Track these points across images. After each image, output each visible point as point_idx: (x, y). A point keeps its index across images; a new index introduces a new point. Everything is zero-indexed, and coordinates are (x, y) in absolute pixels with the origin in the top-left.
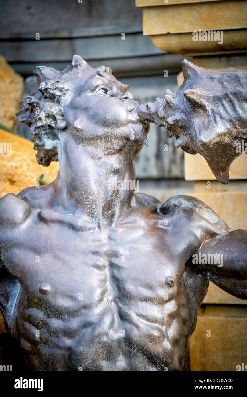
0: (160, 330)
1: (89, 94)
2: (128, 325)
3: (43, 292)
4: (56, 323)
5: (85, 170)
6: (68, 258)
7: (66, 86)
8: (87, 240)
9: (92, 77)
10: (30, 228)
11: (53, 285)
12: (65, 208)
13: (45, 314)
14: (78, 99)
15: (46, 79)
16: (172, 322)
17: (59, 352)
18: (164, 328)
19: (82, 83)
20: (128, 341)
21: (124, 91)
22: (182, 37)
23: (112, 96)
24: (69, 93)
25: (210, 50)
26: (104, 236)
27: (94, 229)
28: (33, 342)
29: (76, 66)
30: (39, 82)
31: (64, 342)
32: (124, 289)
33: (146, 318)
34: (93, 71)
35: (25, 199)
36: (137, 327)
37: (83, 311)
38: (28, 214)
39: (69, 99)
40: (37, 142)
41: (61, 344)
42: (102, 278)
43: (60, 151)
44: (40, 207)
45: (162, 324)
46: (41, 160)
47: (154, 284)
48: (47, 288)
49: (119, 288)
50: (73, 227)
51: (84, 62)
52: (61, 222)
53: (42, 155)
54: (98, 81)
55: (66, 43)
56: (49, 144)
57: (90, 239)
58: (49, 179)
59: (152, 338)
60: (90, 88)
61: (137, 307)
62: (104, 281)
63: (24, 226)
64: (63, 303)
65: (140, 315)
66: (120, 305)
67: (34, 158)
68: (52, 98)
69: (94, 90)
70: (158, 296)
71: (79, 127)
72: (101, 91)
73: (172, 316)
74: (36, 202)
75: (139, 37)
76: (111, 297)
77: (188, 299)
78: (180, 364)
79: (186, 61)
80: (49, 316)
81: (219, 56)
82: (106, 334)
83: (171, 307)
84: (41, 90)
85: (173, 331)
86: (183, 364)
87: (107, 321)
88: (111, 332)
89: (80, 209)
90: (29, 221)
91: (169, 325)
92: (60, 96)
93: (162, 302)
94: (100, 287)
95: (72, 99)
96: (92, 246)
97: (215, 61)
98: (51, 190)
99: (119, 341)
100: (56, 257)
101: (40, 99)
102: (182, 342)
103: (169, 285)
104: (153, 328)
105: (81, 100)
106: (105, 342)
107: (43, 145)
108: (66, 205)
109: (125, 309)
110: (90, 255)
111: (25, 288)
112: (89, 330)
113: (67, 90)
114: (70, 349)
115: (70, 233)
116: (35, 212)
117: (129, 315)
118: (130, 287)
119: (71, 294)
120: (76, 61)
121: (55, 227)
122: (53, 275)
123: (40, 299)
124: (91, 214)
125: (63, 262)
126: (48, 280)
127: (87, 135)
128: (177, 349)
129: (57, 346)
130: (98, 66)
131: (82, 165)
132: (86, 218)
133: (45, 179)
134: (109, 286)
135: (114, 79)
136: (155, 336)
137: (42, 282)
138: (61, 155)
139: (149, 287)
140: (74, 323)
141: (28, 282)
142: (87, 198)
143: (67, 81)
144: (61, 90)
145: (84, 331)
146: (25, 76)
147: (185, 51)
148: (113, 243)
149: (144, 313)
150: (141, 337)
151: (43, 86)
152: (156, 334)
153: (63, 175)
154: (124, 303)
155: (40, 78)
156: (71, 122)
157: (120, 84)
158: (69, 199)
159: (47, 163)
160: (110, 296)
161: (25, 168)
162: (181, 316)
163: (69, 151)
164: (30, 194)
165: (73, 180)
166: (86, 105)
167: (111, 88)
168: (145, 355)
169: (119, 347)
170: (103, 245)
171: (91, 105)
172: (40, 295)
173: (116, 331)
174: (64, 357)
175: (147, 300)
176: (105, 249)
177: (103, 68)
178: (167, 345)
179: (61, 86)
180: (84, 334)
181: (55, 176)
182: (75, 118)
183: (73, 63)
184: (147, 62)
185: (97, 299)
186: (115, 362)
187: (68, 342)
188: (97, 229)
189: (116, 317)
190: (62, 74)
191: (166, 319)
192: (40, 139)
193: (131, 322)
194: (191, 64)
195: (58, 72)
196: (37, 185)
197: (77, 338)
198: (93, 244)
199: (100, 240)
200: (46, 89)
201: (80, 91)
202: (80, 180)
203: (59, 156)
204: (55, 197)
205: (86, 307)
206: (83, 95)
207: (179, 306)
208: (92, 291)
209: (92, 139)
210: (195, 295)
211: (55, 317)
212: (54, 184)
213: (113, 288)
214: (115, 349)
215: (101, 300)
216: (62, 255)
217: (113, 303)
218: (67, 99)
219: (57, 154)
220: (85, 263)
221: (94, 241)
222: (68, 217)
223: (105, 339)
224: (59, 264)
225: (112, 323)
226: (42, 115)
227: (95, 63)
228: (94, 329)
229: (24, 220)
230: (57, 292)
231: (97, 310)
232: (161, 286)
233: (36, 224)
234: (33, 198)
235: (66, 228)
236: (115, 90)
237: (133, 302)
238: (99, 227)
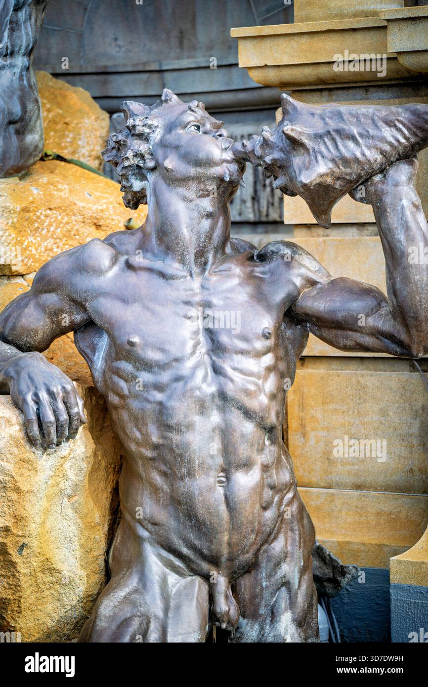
0: (256, 385)
1: (180, 131)
2: (222, 379)
3: (132, 344)
4: (145, 377)
5: (176, 214)
6: (158, 308)
7: (155, 123)
8: (178, 290)
9: (184, 112)
10: (117, 276)
11: (142, 337)
12: (154, 254)
13: (134, 366)
14: (168, 136)
15: (133, 115)
16: (269, 376)
17: (149, 407)
18: (260, 382)
19: (173, 119)
20: (222, 395)
21: (218, 128)
22: (280, 69)
23: (205, 133)
24: (158, 130)
25: (310, 84)
26: (196, 284)
27: (186, 277)
28: (122, 397)
29: (166, 101)
30: (126, 118)
31: (153, 396)
32: (218, 342)
33: (241, 371)
34: (185, 106)
35: (111, 245)
36: (232, 380)
37: (174, 364)
38: (114, 261)
39: (159, 137)
40: (124, 183)
41: (151, 398)
42: (195, 329)
43: (148, 192)
44: (127, 253)
45: (259, 378)
46: (129, 203)
47: (251, 336)
48: (136, 339)
49: (212, 340)
50: (163, 275)
51: (175, 97)
52: (150, 270)
53: (130, 197)
54: (190, 117)
55: (156, 76)
56: (137, 185)
57: (181, 288)
58: (137, 223)
59: (247, 393)
60: (181, 125)
61: (232, 360)
62: (196, 333)
63: (111, 274)
64: (153, 355)
65: (235, 369)
66: (214, 358)
67: (121, 201)
68: (141, 136)
69: (185, 127)
70: (254, 348)
71: (170, 167)
72: (193, 128)
73: (269, 369)
74: (124, 248)
75: (234, 70)
76: (204, 350)
77: (286, 352)
78: (277, 418)
79: (284, 95)
80: (138, 370)
81: (321, 90)
82: (199, 388)
83: (268, 359)
84: (128, 127)
85: (270, 384)
86: (280, 419)
87: (200, 374)
88: (204, 387)
89: (170, 256)
90: (116, 269)
91: (265, 379)
92: (149, 134)
93: (259, 355)
94: (192, 339)
95: (162, 137)
96: (183, 295)
97: (316, 96)
98: (139, 235)
99: (213, 396)
100: (146, 308)
101: (127, 137)
102: (279, 396)
103: (266, 336)
104: (249, 382)
105: (171, 138)
106: (198, 397)
107: (131, 186)
108: (156, 251)
109: (219, 362)
110: (182, 306)
111: (113, 339)
112: (181, 384)
113: (157, 127)
114: (160, 404)
115: (160, 281)
116: (123, 259)
117: (223, 369)
118: (224, 339)
119: (162, 346)
120: (167, 96)
121: (144, 275)
122: (142, 327)
123: (128, 351)
124: (183, 262)
125: (153, 312)
126: (137, 332)
127: (178, 176)
128: (274, 403)
129: (147, 400)
130: (190, 101)
131: (172, 209)
132: (177, 265)
133: (133, 223)
134: (202, 338)
135: (207, 115)
136: (251, 391)
137: (131, 333)
138: (150, 198)
139: (245, 338)
140: (165, 377)
141: (116, 334)
142: (178, 243)
143: (156, 117)
144: (150, 127)
145: (175, 385)
146: (111, 112)
147: (284, 85)
148: (206, 292)
149: (239, 367)
150: (236, 391)
151: (130, 122)
152: (252, 388)
153: (151, 219)
154: (218, 356)
155: (128, 114)
156: (160, 161)
157: (213, 120)
158: (159, 245)
159: (135, 206)
160: (203, 348)
161: (111, 212)
162: (279, 369)
163: (158, 193)
164: (117, 240)
165: (163, 224)
166: (177, 143)
167: (204, 125)
168: (240, 409)
169: (213, 401)
170: (195, 295)
171: (182, 143)
172: (128, 347)
173: (209, 385)
174: (154, 411)
175: (242, 352)
176: (197, 299)
177: (196, 103)
178: (264, 399)
179: (149, 122)
180: (175, 389)
181: (144, 220)
182: (165, 158)
183: (163, 98)
184: (242, 96)
185: (189, 352)
186: (209, 417)
187: (159, 396)
188: (189, 278)
189: (210, 370)
190: (151, 110)
191: (263, 373)
192: (127, 179)
193: (225, 376)
194: (290, 99)
195: (147, 107)
196: (123, 229)
197: (168, 392)
198: (184, 293)
199: (192, 290)
200: (134, 126)
201: (170, 128)
202: (171, 225)
203: (148, 198)
204: (144, 243)
205: (177, 360)
206: (173, 132)
207: (277, 359)
208: (183, 344)
209: (184, 180)
210: (293, 347)
211: (145, 370)
212: (142, 229)
213: (206, 340)
214: (208, 404)
215: (193, 353)
216: (152, 305)
217: (206, 356)
218: (156, 136)
219: (146, 196)
220: (176, 314)
221: (186, 290)
222: (158, 265)
223: (198, 393)
224: (148, 315)
225: (205, 377)
226: (130, 154)
227: (187, 98)
228: (186, 383)
229: (111, 268)
230: (146, 345)
231: (189, 364)
232: (258, 339)
233: (123, 271)
234: (120, 244)
235: (156, 276)
236: (208, 126)
237: (227, 355)
238: (191, 275)
